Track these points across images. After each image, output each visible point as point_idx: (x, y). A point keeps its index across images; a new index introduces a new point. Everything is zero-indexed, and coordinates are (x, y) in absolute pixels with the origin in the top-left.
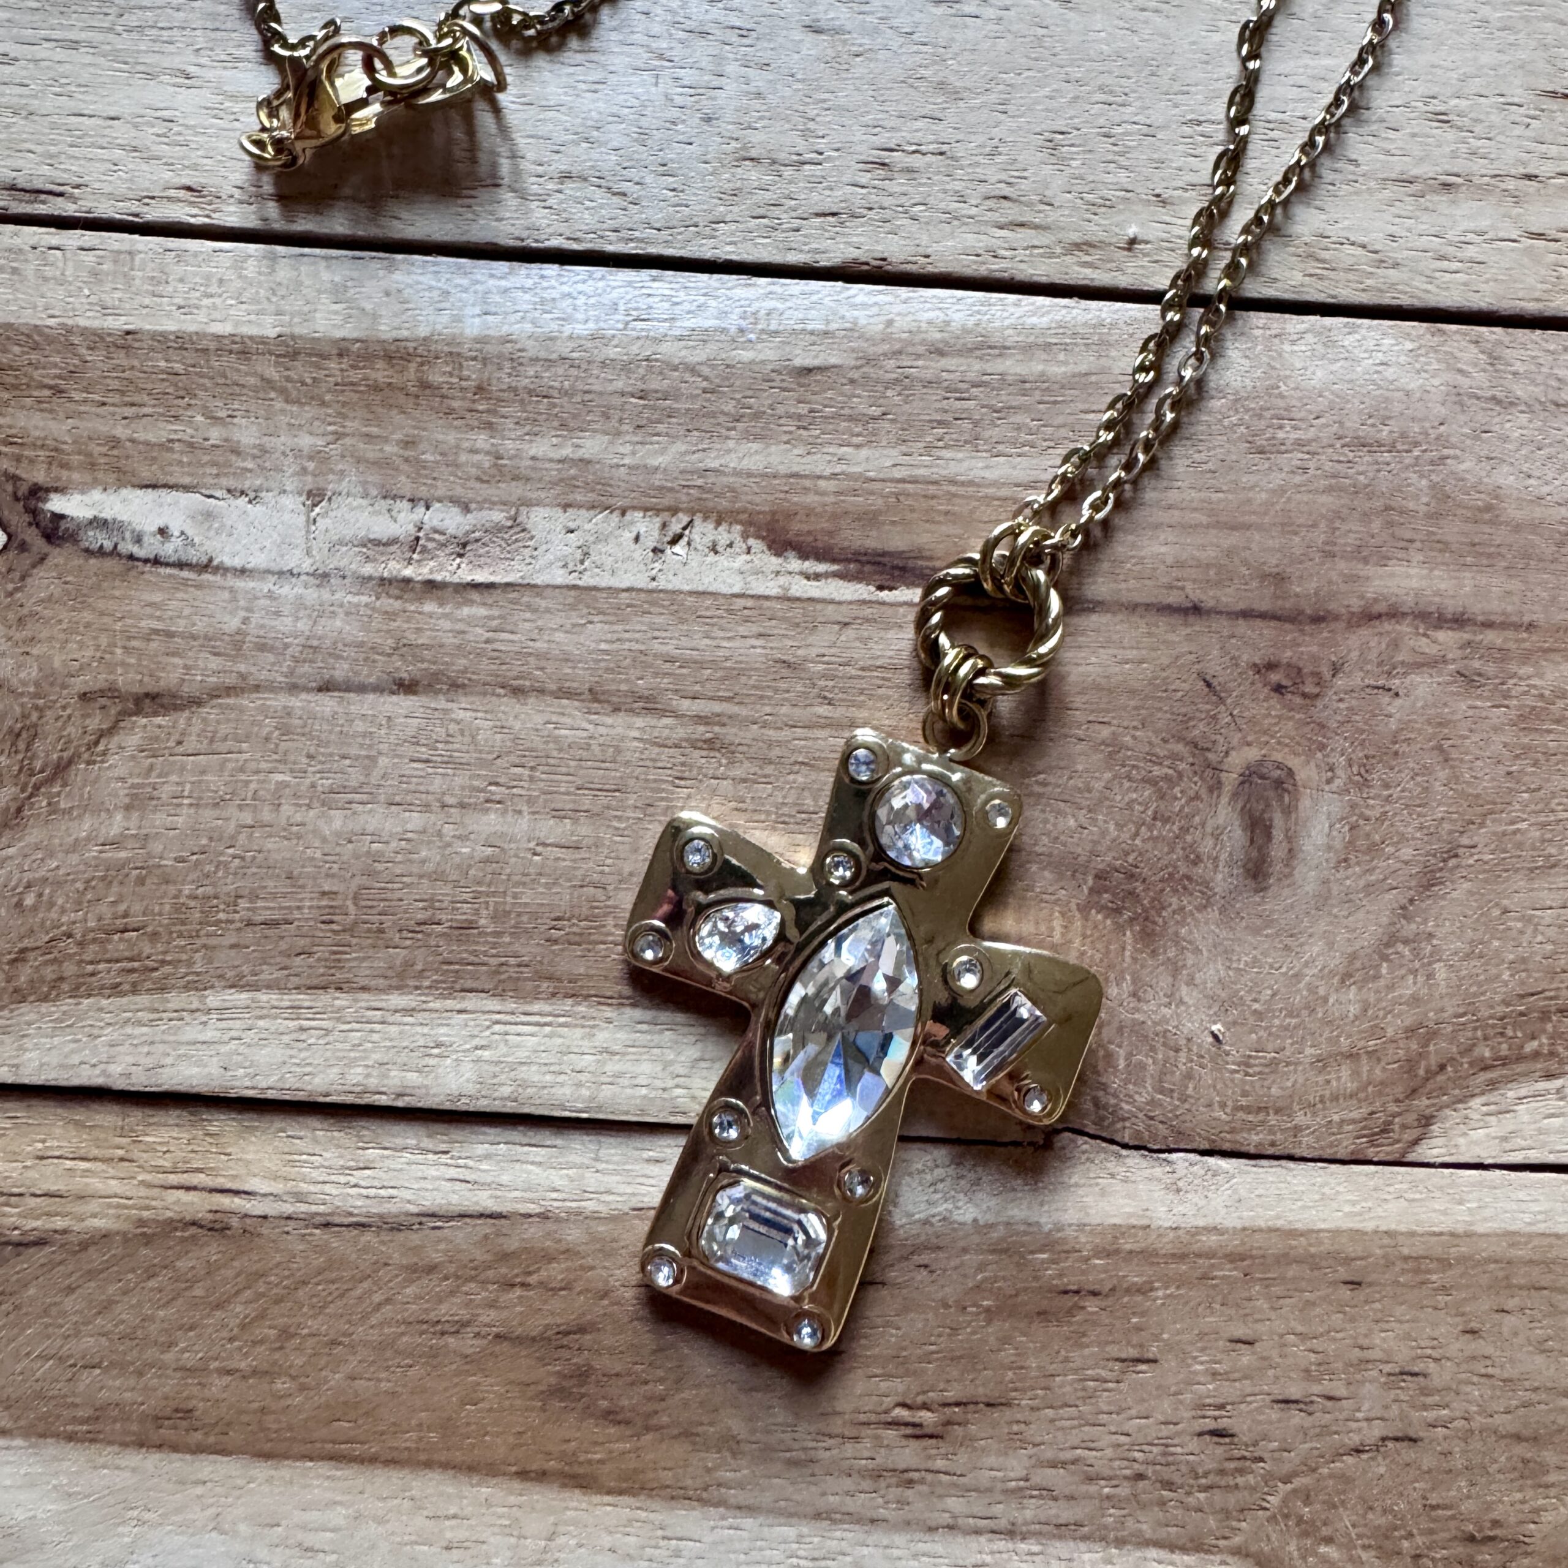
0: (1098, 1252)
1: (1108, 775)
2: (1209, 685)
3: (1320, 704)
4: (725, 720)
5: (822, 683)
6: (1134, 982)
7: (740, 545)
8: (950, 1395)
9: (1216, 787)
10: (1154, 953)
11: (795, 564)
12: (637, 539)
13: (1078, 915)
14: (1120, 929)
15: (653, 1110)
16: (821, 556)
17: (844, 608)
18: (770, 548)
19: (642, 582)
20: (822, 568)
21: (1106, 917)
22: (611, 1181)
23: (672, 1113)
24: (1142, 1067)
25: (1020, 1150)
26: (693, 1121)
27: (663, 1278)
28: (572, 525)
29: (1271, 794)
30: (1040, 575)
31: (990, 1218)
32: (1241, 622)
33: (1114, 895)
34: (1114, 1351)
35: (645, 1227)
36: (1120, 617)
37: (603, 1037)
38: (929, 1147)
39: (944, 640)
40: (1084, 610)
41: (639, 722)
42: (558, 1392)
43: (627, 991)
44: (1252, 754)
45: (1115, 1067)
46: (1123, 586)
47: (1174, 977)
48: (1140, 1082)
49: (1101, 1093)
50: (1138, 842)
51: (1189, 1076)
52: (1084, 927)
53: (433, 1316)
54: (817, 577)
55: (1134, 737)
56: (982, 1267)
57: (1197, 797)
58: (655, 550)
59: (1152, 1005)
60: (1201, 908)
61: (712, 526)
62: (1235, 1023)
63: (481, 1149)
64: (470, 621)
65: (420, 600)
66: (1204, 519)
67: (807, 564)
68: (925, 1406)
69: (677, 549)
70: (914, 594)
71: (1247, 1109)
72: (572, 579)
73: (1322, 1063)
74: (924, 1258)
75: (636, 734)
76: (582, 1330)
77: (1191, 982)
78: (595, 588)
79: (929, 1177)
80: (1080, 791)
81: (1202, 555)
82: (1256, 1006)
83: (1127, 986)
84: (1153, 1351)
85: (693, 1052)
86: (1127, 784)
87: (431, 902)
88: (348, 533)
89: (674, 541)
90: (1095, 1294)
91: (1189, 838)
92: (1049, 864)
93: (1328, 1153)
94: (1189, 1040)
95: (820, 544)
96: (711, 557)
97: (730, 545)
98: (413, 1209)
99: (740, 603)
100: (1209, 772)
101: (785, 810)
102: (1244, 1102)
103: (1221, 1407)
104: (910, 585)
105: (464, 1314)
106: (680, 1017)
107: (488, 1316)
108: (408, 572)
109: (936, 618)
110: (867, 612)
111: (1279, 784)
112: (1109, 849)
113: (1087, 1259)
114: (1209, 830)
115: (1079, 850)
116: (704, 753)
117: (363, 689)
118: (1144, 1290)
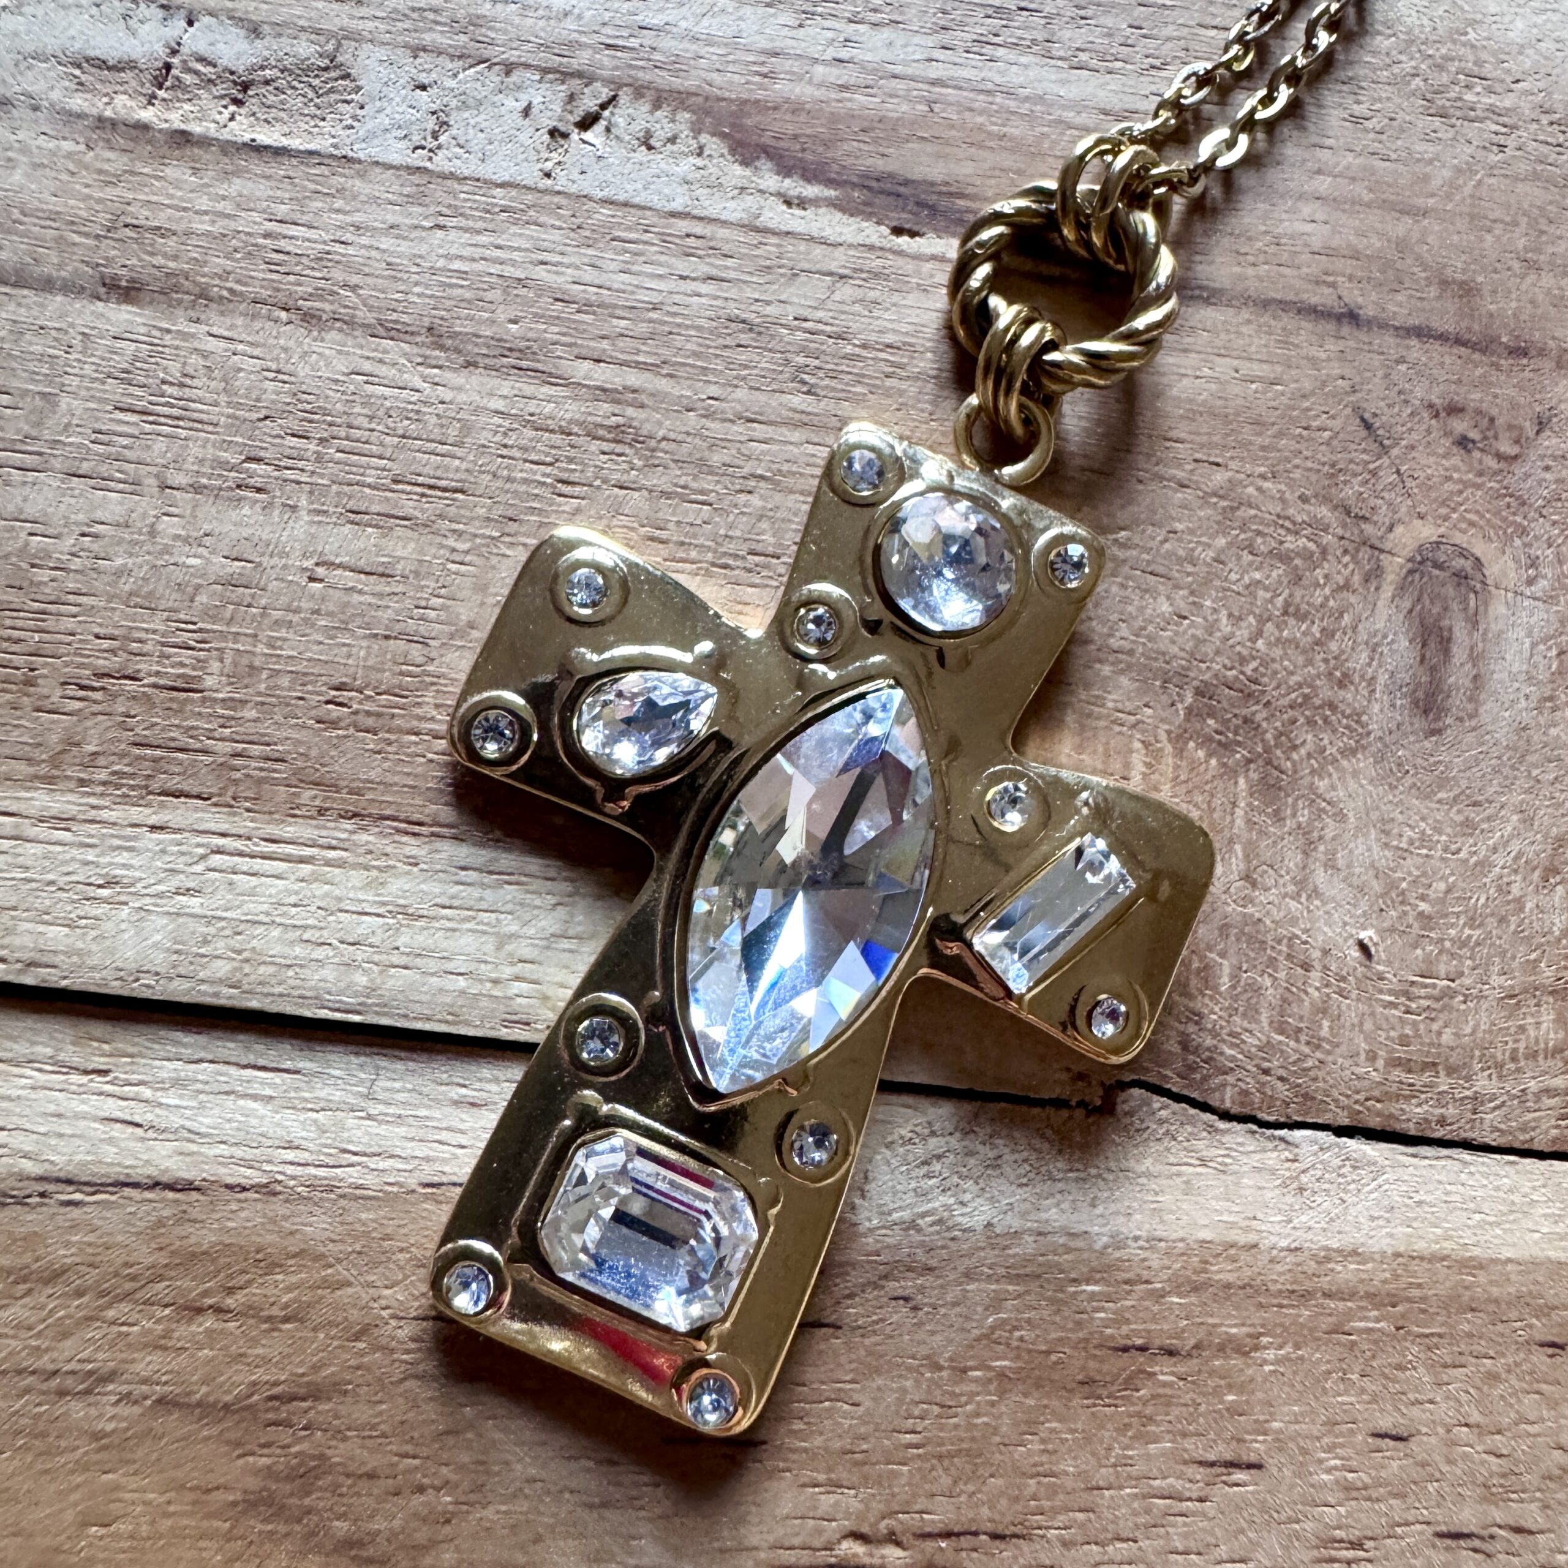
0: (1179, 1286)
1: (1221, 542)
2: (1368, 426)
3: (1519, 470)
4: (643, 398)
5: (800, 360)
6: (1247, 857)
7: (688, 142)
8: (934, 1520)
9: (1373, 575)
10: (1278, 816)
11: (771, 181)
12: (526, 112)
13: (1169, 749)
14: (1230, 773)
15: (474, 1016)
16: (811, 174)
17: (839, 253)
18: (733, 151)
19: (530, 175)
20: (811, 191)
21: (1210, 755)
22: (393, 1135)
23: (508, 1023)
24: (1256, 990)
25: (1065, 1113)
26: (541, 1037)
27: (464, 1302)
28: (424, 78)
29: (1450, 591)
30: (1146, 222)
31: (1015, 1222)
32: (1414, 342)
33: (1225, 722)
34: (1194, 1447)
35: (443, 1214)
36: (1245, 314)
37: (398, 887)
38: (924, 1102)
39: (996, 301)
40: (1192, 298)
41: (506, 387)
42: (253, 1503)
43: (447, 813)
44: (1427, 532)
45: (1215, 988)
46: (1250, 271)
47: (1306, 854)
48: (1250, 1014)
49: (1191, 1028)
50: (1260, 644)
51: (1323, 1009)
52: (1177, 767)
53: (44, 1362)
54: (802, 203)
55: (1259, 489)
56: (996, 1303)
57: (1346, 586)
58: (553, 133)
59: (1273, 895)
60: (1349, 752)
61: (647, 107)
62: (1392, 930)
63: (168, 1069)
64: (244, 205)
65: (162, 160)
66: (1367, 197)
67: (788, 182)
68: (893, 1539)
69: (588, 136)
70: (950, 248)
71: (1406, 1065)
72: (418, 159)
73: (1513, 1000)
74: (906, 1285)
75: (499, 404)
76: (315, 1393)
77: (1330, 863)
78: (452, 176)
79: (919, 1150)
80: (1180, 561)
81: (1361, 243)
82: (1423, 906)
83: (1237, 862)
84: (1258, 1447)
85: (549, 923)
86: (1247, 557)
87: (121, 641)
88: (52, 44)
89: (587, 123)
90: (1171, 1353)
91: (1334, 646)
92: (1129, 667)
93: (1520, 1140)
94: (1326, 952)
95: (809, 157)
96: (642, 153)
97: (673, 140)
98: (29, 1167)
99: (683, 226)
100: (1364, 553)
101: (730, 547)
102: (1401, 1052)
103: (1356, 1545)
104: (940, 232)
105: (104, 1360)
106: (534, 864)
107: (148, 1363)
108: (147, 115)
109: (981, 274)
110: (876, 263)
111: (1461, 577)
112: (1218, 652)
113: (1160, 1295)
114: (1363, 636)
115: (1174, 650)
116: (606, 447)
117: (47, 285)
118: (1244, 1348)
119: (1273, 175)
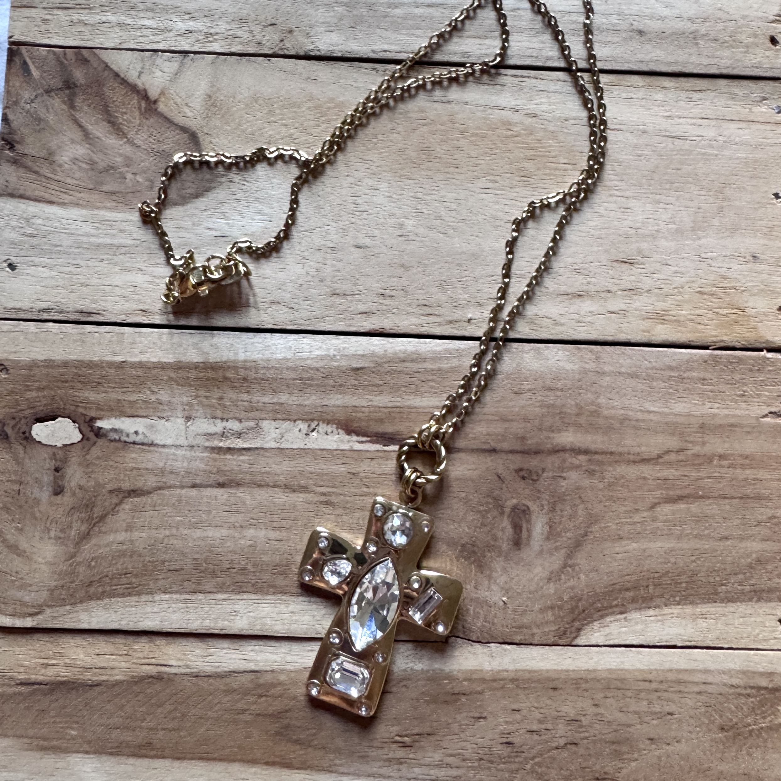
0: (465, 680)
1: (465, 510)
2: (499, 477)
3: (538, 482)
4: (331, 494)
5: (365, 480)
6: (475, 583)
7: (335, 431)
8: (416, 731)
9: (502, 513)
10: (482, 573)
11: (355, 438)
12: (300, 431)
13: (455, 560)
14: (470, 564)
15: (310, 633)
16: (364, 435)
17: (372, 453)
18: (346, 433)
19: (302, 446)
20: (364, 439)
21: (465, 560)
22: (296, 658)
23: (316, 634)
24: (479, 613)
25: (437, 644)
26: (323, 636)
27: (314, 692)
28: (277, 426)
29: (521, 515)
30: (438, 442)
31: (427, 668)
32: (510, 455)
33: (468, 552)
34: (471, 714)
35: (307, 674)
36: (468, 454)
37: (292, 607)
38: (405, 643)
39: (406, 466)
40: (454, 452)
41: (302, 495)
42: (278, 733)
43: (300, 591)
44: (515, 501)
45: (470, 614)
46: (469, 443)
47: (489, 581)
48: (478, 619)
49: (464, 623)
50: (476, 533)
51: (495, 616)
52: (458, 564)
53: (235, 708)
54: (362, 442)
55: (473, 496)
56: (424, 686)
57: (496, 517)
58: (306, 434)
59: (482, 591)
60: (498, 557)
61: (325, 425)
62: (511, 597)
63: (250, 648)
64: (244, 461)
65: (225, 454)
66: (496, 418)
67: (359, 438)
68: (406, 736)
69: (314, 434)
70: (396, 448)
71: (516, 628)
72: (277, 446)
73: (542, 611)
74: (404, 683)
75: (301, 500)
76: (286, 711)
77: (495, 583)
78: (286, 449)
79: (405, 654)
80: (455, 516)
81: (496, 431)
82: (518, 591)
83: (473, 584)
84: (485, 715)
85: (323, 612)
86: (471, 513)
87: (232, 561)
88: (200, 431)
89: (313, 431)
90: (464, 694)
91: (493, 532)
92: (445, 542)
93: (544, 643)
94: (495, 603)
95: (363, 431)
96: (326, 436)
97: (332, 432)
98: (227, 670)
99: (336, 452)
100: (500, 508)
101: (353, 525)
102: (514, 625)
103: (509, 734)
104: (394, 444)
105: (246, 707)
106: (318, 600)
107: (254, 707)
108: (221, 444)
109: (403, 457)
110: (380, 454)
111: (524, 511)
112: (466, 536)
113: (461, 682)
114: (500, 528)
115: (455, 537)
116: (325, 506)
117: (207, 486)
118: (481, 693)
119: (473, 417)
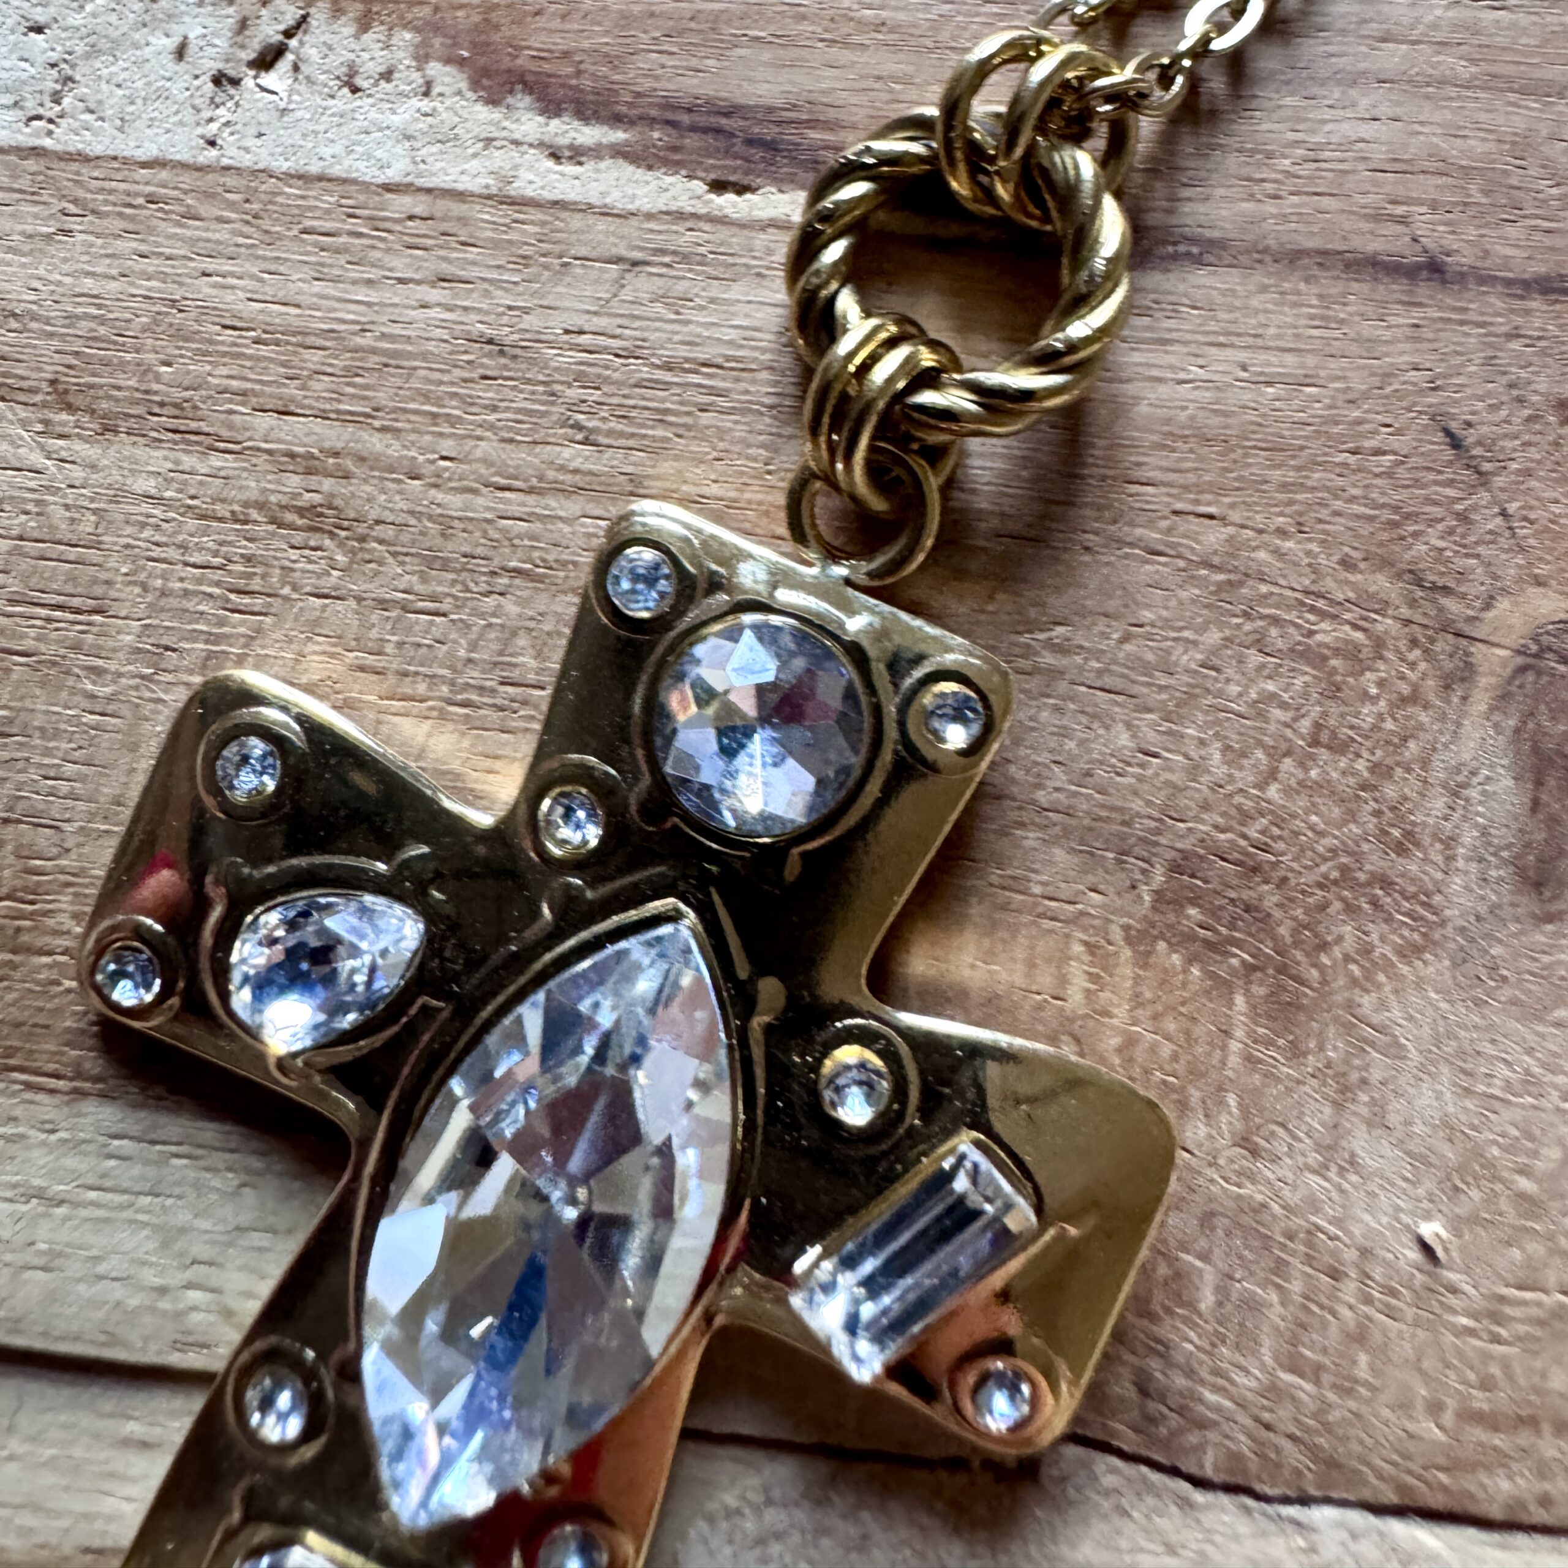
1: (1214, 636)
2: (1455, 443)
4: (349, 464)
5: (574, 393)
6: (1245, 1113)
7: (409, 77)
9: (1458, 678)
10: (1296, 1052)
11: (530, 125)
12: (180, 53)
13: (1127, 953)
14: (1222, 987)
15: (134, 1337)
16: (590, 109)
17: (630, 228)
18: (475, 85)
19: (185, 147)
20: (589, 134)
21: (1190, 961)
23: (180, 1346)
24: (1252, 1305)
25: (961, 1479)
26: (217, 1364)
28: (40, 15)
32: (1536, 303)
33: (1214, 912)
36: (1259, 277)
38: (757, 1456)
39: (847, 303)
40: (1175, 257)
41: (158, 459)
43: (93, 1062)
44: (1550, 605)
45: (1191, 1305)
46: (1270, 207)
47: (1338, 1106)
48: (1246, 1342)
49: (1154, 1364)
50: (1273, 792)
51: (1359, 1337)
52: (1137, 980)
54: (577, 154)
55: (1277, 552)
57: (1414, 698)
58: (218, 80)
59: (1285, 1168)
60: (1411, 952)
61: (349, 30)
62: (1474, 1220)
66: (1465, 70)
67: (555, 125)
69: (269, 79)
71: (1490, 1421)
72: (26, 137)
75: (148, 485)
77: (1377, 1121)
78: (82, 158)
79: (750, 1526)
80: (1147, 669)
81: (1453, 149)
82: (1524, 1184)
83: (1229, 1119)
85: (229, 1214)
86: (1254, 658)
89: (266, 60)
91: (1390, 791)
92: (1067, 832)
94: (1365, 1252)
95: (587, 83)
96: (344, 100)
97: (387, 75)
99: (403, 204)
100: (1443, 644)
101: (473, 675)
102: (1480, 1401)
104: (783, 183)
106: (209, 1131)
110: (685, 239)
112: (1206, 806)
114: (1438, 774)
115: (1137, 805)
116: (298, 538)
119: (1310, 49)
